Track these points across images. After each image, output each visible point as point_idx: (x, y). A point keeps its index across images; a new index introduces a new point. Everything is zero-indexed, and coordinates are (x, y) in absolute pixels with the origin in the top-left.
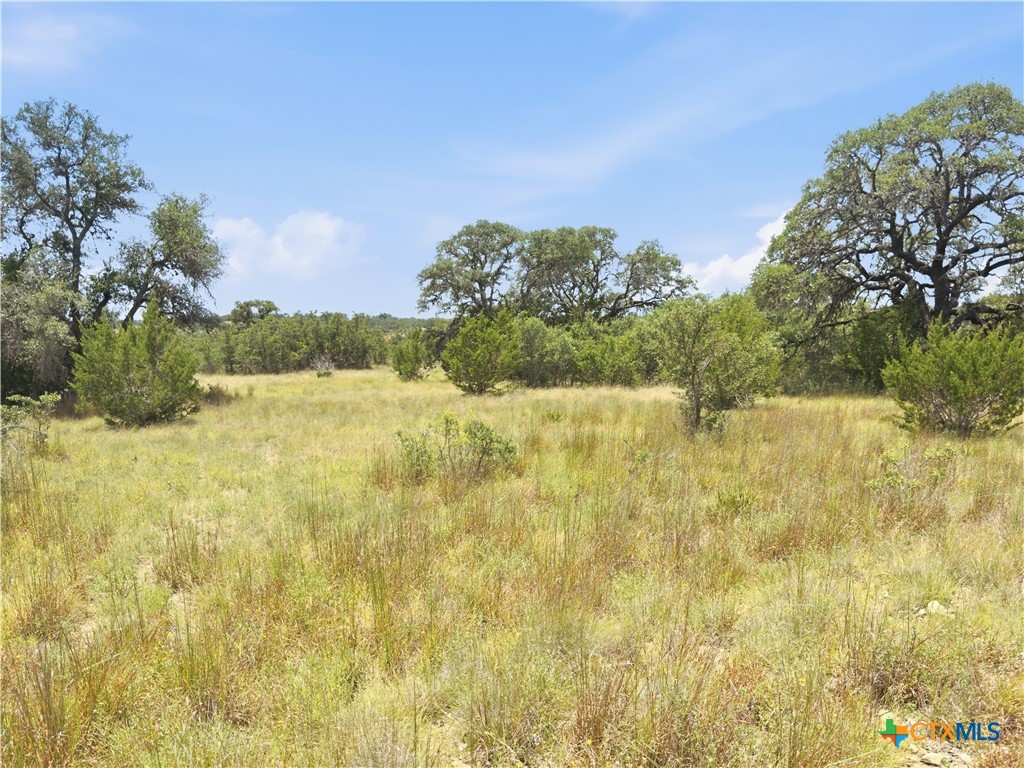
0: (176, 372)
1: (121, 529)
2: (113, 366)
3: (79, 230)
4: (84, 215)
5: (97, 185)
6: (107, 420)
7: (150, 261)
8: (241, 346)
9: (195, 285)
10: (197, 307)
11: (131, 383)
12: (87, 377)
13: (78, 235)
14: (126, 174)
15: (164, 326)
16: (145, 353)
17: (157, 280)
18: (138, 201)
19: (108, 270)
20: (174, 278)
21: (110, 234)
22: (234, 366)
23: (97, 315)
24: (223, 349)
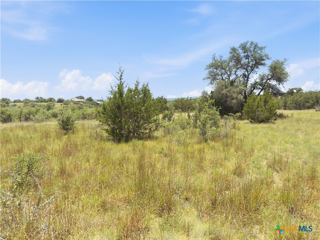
0: (271, 108)
1: (256, 151)
2: (254, 107)
3: (249, 72)
4: (251, 68)
5: (256, 60)
6: (250, 121)
7: (267, 78)
8: (289, 101)
9: (279, 84)
10: (279, 90)
11: (258, 111)
12: (247, 109)
13: (249, 73)
14: (264, 56)
15: (270, 96)
16: (263, 103)
17: (268, 83)
18: (266, 63)
19: (255, 82)
20: (273, 82)
21: (257, 72)
22: (286, 107)
23: (251, 93)
24: (284, 102)
